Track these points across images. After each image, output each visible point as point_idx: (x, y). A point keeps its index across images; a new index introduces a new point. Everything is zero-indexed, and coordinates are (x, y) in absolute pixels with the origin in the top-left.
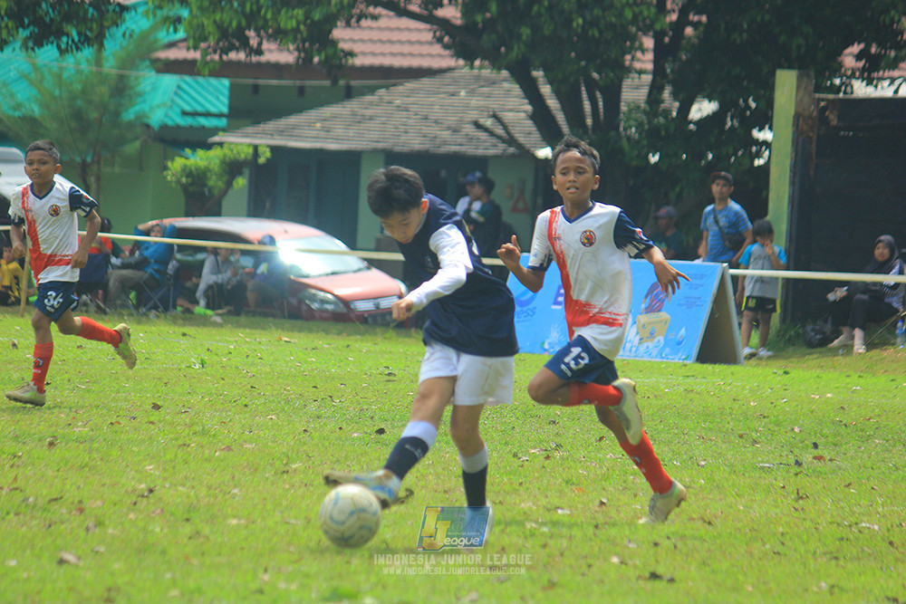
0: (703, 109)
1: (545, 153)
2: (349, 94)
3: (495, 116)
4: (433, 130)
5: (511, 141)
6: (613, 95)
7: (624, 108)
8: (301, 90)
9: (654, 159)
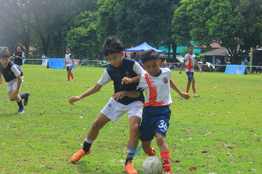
0: (244, 51)
1: (230, 55)
2: (212, 50)
3: (225, 52)
4: (219, 53)
5: (227, 54)
6: (236, 50)
7: (237, 51)
8: (207, 50)
9: (240, 56)
